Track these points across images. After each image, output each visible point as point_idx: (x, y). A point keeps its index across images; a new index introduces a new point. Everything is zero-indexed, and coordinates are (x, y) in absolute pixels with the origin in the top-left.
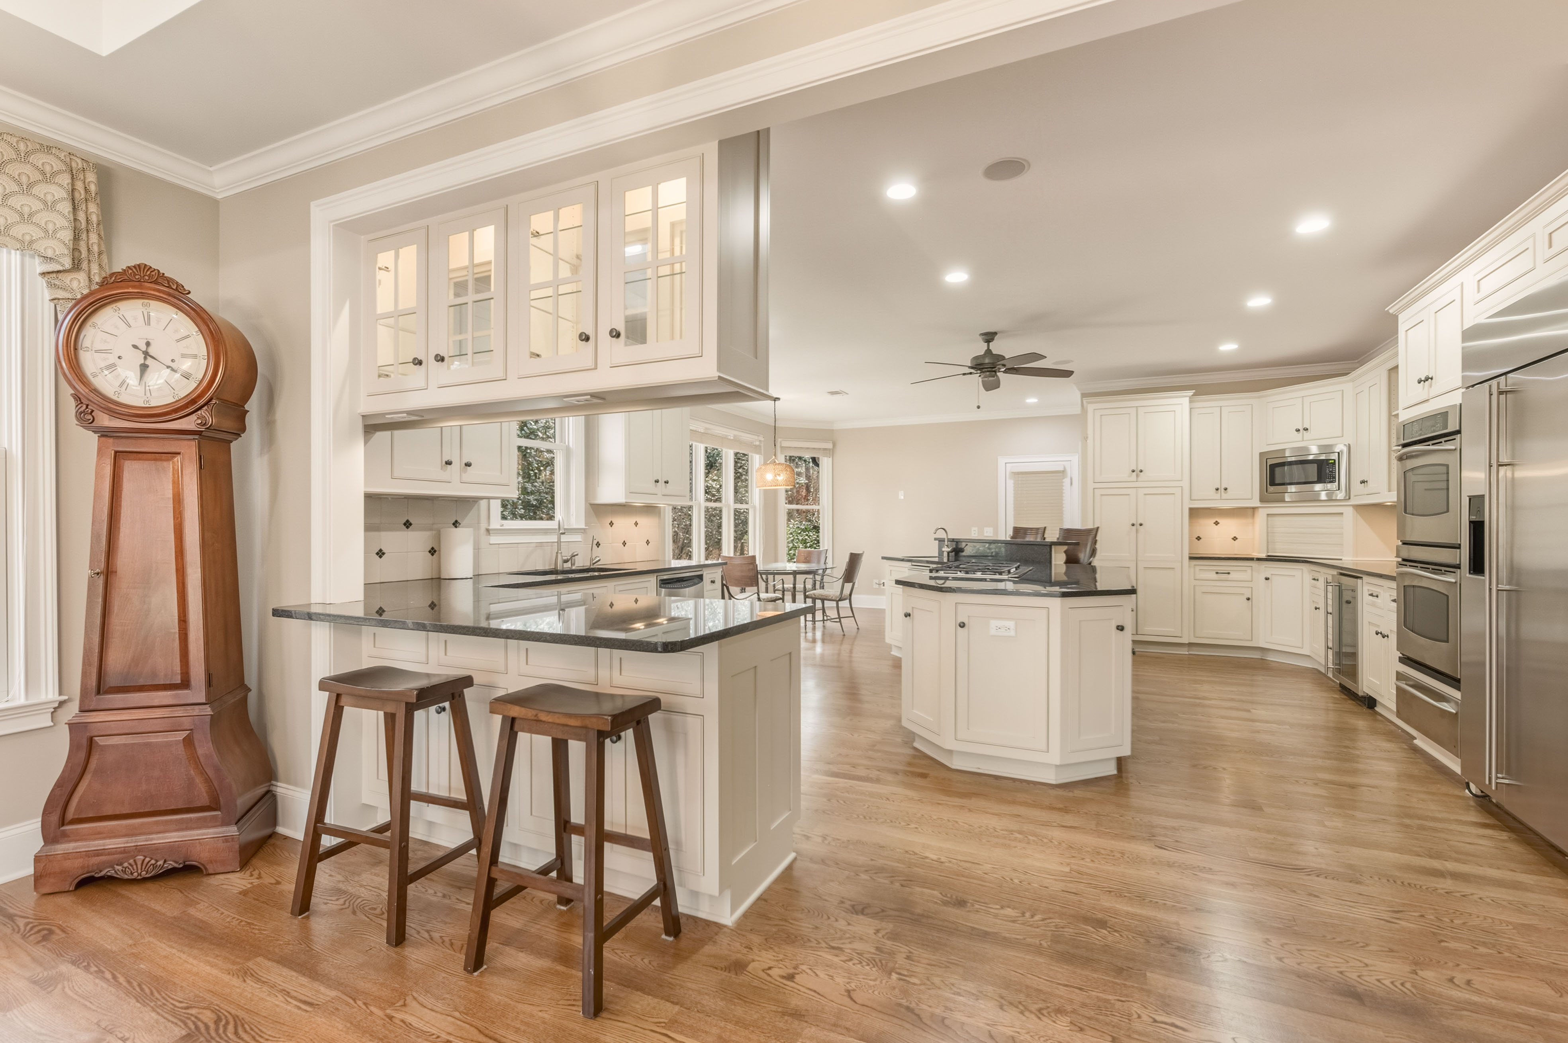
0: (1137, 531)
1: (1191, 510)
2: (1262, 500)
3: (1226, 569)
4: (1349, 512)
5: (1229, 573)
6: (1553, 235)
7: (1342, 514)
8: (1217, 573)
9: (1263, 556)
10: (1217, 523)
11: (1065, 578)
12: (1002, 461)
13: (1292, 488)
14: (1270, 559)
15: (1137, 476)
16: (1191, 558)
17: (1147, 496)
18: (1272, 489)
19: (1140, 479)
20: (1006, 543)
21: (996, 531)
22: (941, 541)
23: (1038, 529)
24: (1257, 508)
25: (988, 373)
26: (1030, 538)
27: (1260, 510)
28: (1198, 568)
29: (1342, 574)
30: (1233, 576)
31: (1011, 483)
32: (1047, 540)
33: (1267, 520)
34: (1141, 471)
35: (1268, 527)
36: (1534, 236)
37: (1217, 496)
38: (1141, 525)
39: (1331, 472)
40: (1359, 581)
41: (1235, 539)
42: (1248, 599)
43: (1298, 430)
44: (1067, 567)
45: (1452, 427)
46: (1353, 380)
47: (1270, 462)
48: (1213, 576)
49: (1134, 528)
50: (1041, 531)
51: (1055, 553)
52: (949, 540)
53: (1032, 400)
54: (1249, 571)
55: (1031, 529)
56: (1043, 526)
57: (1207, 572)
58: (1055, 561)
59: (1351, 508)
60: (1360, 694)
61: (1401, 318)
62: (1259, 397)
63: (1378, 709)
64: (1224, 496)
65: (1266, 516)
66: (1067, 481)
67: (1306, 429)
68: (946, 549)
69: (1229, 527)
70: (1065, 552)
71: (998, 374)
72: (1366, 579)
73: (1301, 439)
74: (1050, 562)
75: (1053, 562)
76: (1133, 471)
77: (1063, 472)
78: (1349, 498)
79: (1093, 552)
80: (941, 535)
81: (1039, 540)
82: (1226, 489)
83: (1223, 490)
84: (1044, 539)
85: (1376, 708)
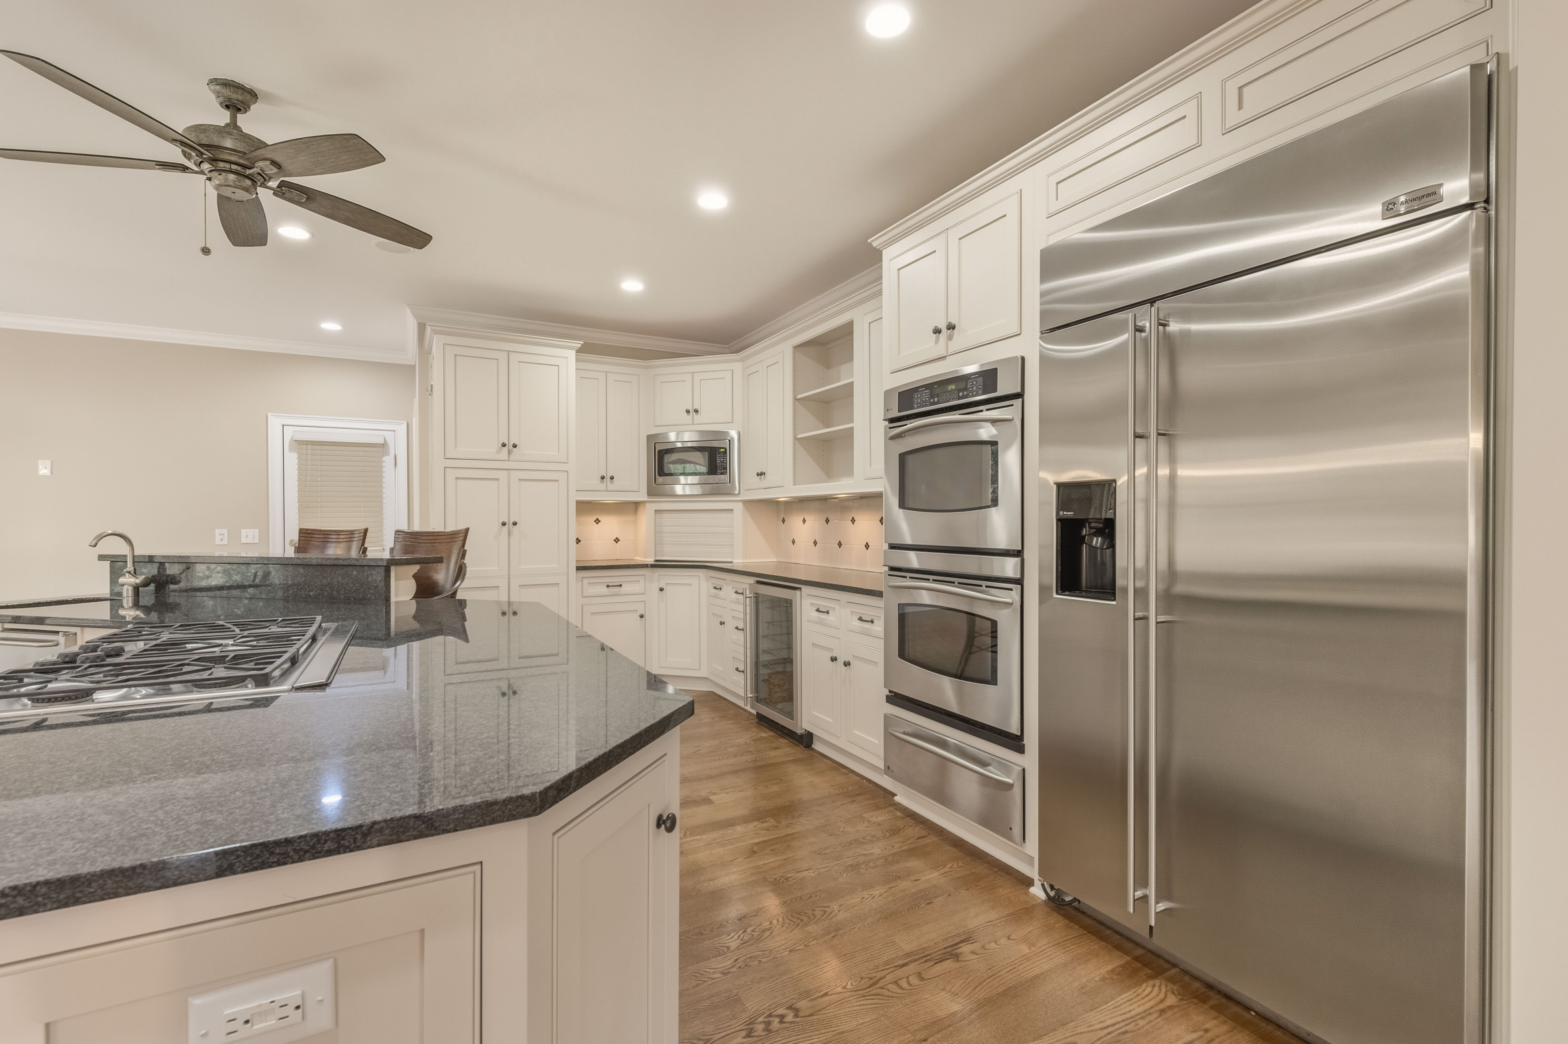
0: (509, 533)
1: (578, 502)
2: (650, 493)
3: (617, 581)
4: (739, 508)
5: (621, 586)
6: (1245, 90)
7: (732, 510)
8: (608, 586)
9: (650, 560)
10: (597, 521)
11: (415, 625)
12: (275, 422)
13: (682, 479)
14: (659, 565)
15: (509, 452)
16: (579, 569)
17: (523, 483)
18: (660, 479)
19: (512, 457)
20: (283, 563)
21: (265, 535)
22: (116, 564)
23: (352, 532)
24: (644, 502)
25: (232, 177)
26: (335, 551)
27: (647, 505)
28: (586, 581)
29: (758, 582)
30: (625, 588)
31: (292, 459)
32: (370, 555)
33: (655, 515)
34: (515, 446)
35: (655, 526)
36: (1199, 96)
37: (602, 486)
38: (515, 524)
39: (722, 462)
40: (798, 592)
41: (617, 540)
42: (642, 616)
43: (688, 412)
44: (417, 603)
45: (1004, 387)
46: (742, 360)
47: (659, 447)
48: (604, 590)
49: (506, 528)
50: (357, 537)
51: (396, 580)
52: (136, 560)
53: (331, 326)
54: (642, 581)
55: (338, 532)
56: (362, 527)
57: (596, 585)
58: (396, 596)
59: (741, 504)
60: (799, 732)
61: (887, 254)
62: (646, 368)
63: (817, 746)
64: (611, 487)
65: (654, 512)
66: (388, 460)
67: (696, 411)
68: (128, 581)
69: (611, 525)
70: (415, 576)
71: (259, 189)
72: (806, 589)
73: (691, 422)
74: (387, 599)
75: (393, 599)
76: (504, 445)
77: (383, 447)
78: (739, 493)
79: (461, 572)
80: (119, 548)
81: (354, 553)
82: (612, 478)
83: (609, 479)
84: (365, 550)
85: (813, 746)
